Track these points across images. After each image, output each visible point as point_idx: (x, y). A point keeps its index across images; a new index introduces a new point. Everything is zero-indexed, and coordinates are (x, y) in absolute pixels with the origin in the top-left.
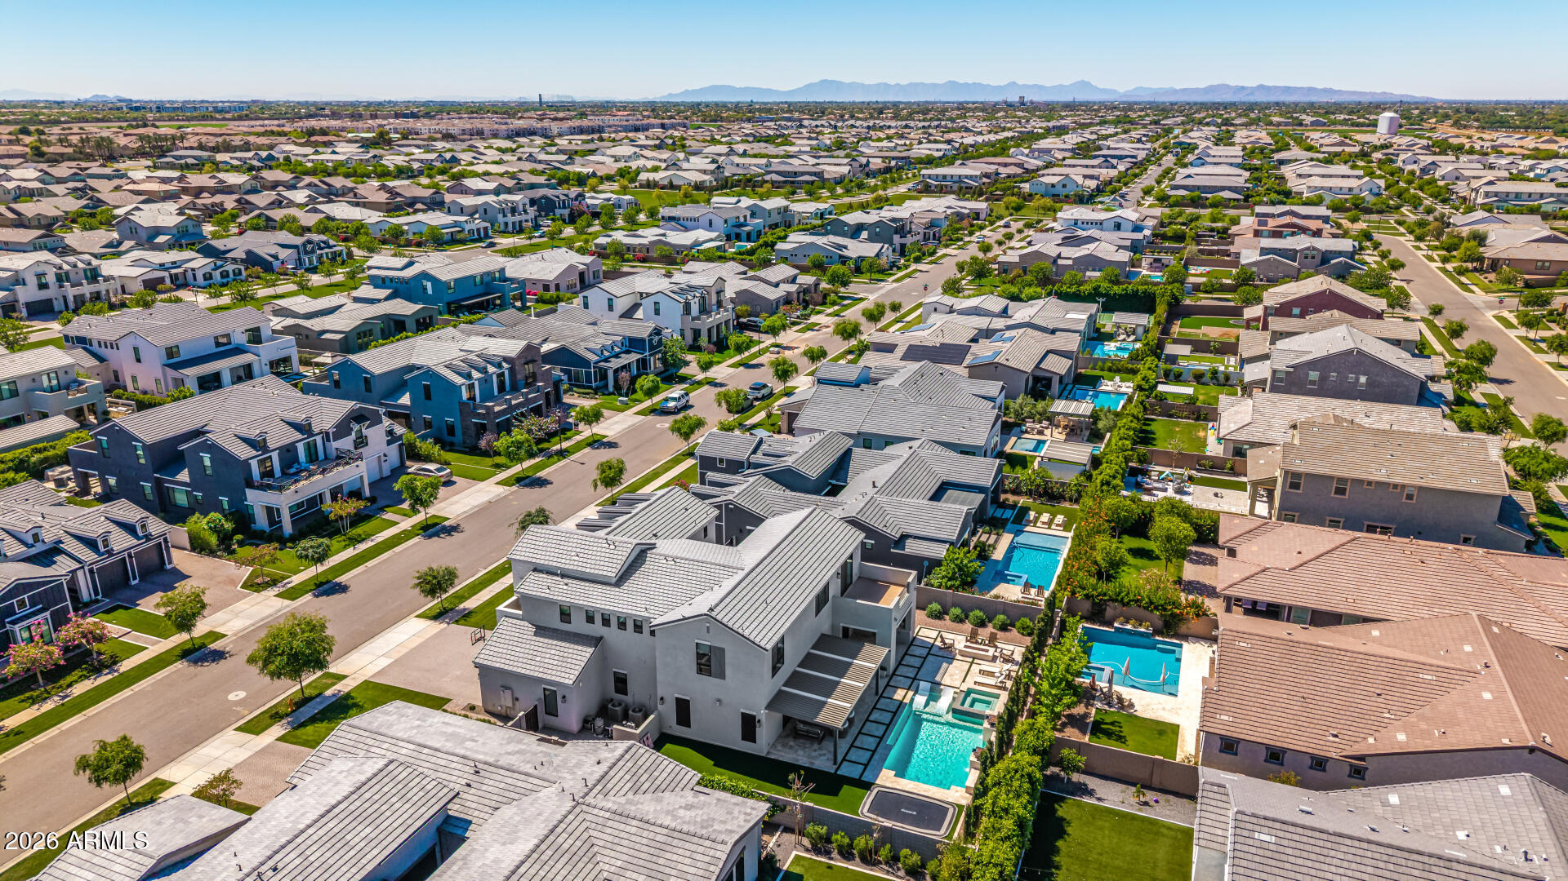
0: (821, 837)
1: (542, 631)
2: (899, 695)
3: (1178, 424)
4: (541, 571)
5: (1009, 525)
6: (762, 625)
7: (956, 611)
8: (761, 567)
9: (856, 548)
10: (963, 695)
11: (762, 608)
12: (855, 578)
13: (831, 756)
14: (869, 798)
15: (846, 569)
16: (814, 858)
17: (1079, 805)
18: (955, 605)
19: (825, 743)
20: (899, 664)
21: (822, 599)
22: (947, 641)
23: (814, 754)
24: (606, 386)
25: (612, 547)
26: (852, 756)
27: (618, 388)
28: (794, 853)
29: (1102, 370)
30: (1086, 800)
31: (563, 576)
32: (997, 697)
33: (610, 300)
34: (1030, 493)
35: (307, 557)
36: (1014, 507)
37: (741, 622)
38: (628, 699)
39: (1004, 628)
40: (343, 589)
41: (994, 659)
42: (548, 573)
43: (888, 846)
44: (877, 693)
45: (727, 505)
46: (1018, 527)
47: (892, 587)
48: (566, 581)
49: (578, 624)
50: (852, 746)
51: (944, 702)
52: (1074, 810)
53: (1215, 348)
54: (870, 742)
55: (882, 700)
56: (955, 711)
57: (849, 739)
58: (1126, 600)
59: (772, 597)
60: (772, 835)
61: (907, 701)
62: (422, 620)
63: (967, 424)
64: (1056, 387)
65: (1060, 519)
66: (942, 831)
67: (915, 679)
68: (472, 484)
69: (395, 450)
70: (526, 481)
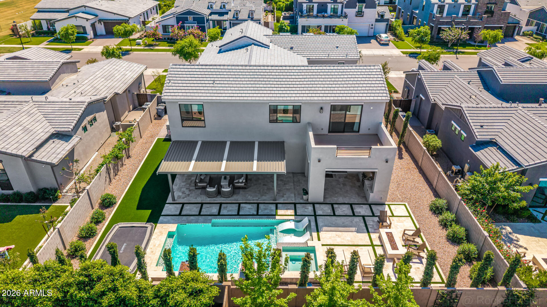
67: (315, 216)
68: (393, 48)
69: (382, 26)
70: (415, 55)
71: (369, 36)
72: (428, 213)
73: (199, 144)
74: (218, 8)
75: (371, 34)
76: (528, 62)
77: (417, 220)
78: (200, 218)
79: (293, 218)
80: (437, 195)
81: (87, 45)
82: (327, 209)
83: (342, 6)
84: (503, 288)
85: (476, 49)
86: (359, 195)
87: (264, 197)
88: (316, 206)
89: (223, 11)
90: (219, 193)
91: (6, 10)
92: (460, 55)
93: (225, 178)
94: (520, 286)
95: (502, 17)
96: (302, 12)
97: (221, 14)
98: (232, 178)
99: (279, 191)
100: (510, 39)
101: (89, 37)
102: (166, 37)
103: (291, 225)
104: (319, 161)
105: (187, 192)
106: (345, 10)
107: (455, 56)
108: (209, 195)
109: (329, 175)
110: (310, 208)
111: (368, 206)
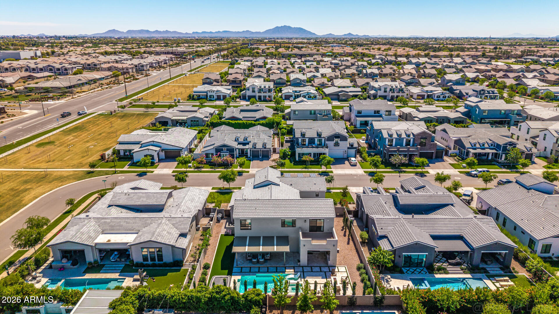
2: (289, 270)
33: (529, 129)
50: (250, 267)
54: (255, 270)
55: (283, 267)
67: (303, 272)
68: (359, 168)
69: (353, 151)
70: (373, 174)
71: (343, 158)
72: (355, 270)
73: (262, 238)
74: (242, 140)
75: (345, 156)
76: (423, 189)
77: (349, 273)
78: (251, 273)
79: (293, 273)
80: (361, 262)
81: (156, 168)
82: (309, 269)
83: (325, 139)
84: (373, 295)
85: (414, 169)
86: (324, 262)
87: (279, 264)
88: (304, 268)
89: (246, 142)
90: (258, 262)
91: (81, 134)
92: (402, 174)
93: (260, 255)
94: (379, 294)
95: (432, 146)
96: (298, 145)
97: (244, 144)
98: (264, 254)
99: (286, 261)
100: (439, 160)
101: (155, 162)
102: (208, 161)
103: (293, 276)
104: (304, 246)
105: (243, 262)
106: (327, 142)
107: (399, 174)
108: (253, 263)
109: (310, 253)
110: (301, 268)
111: (328, 268)
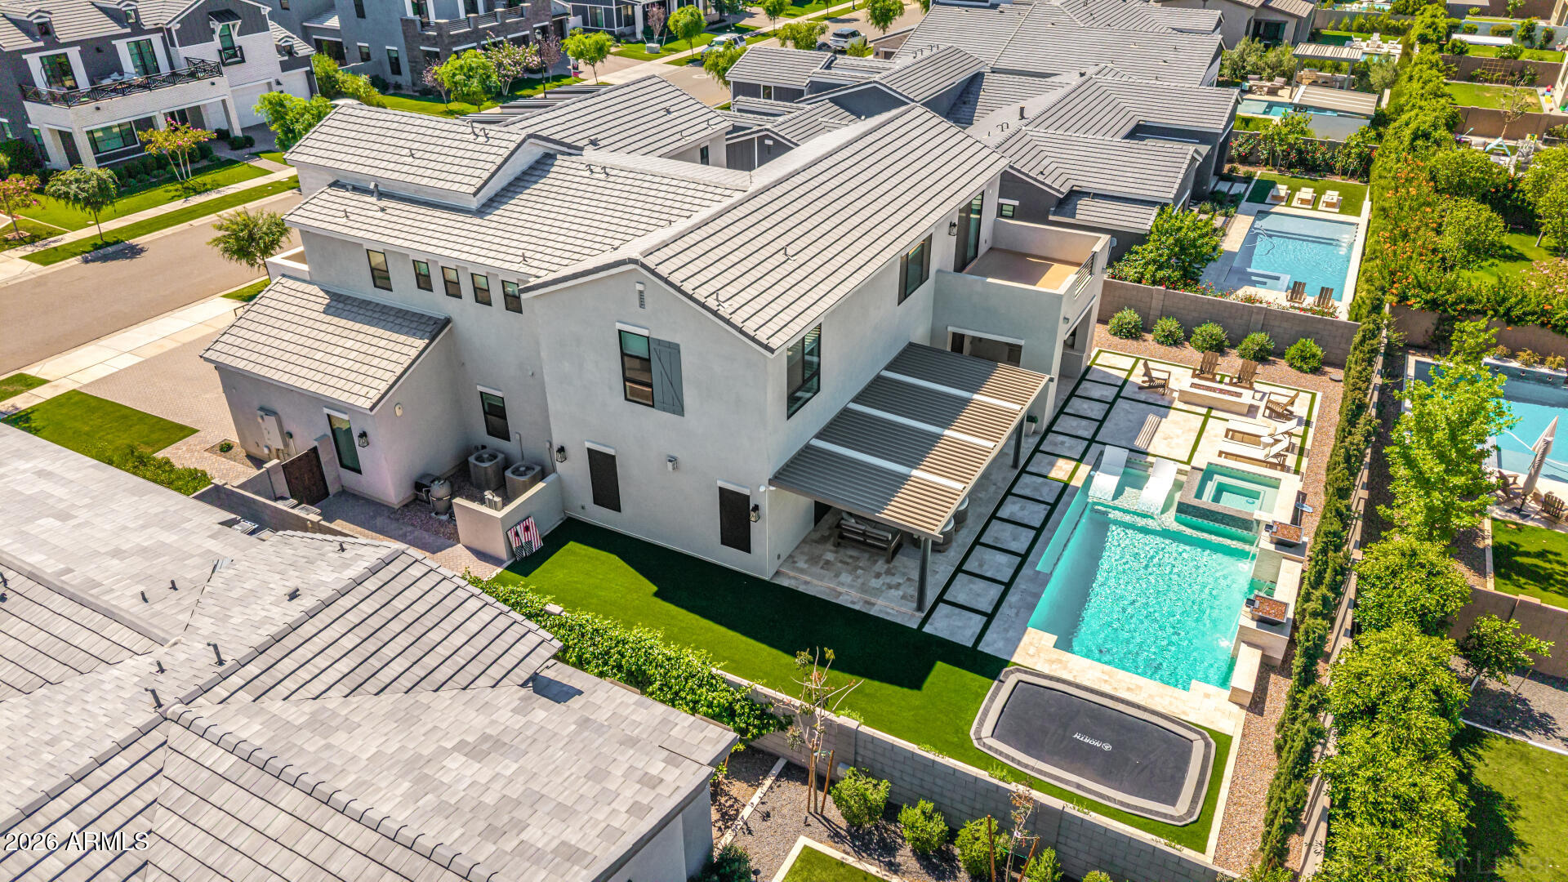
0: (872, 811)
1: (341, 304)
2: (1061, 470)
3: (1488, 90)
4: (343, 187)
5: (1244, 204)
6: (768, 297)
7: (1171, 324)
8: (786, 186)
9: (990, 183)
10: (1199, 476)
11: (774, 262)
12: (983, 248)
13: (913, 591)
14: (997, 697)
15: (968, 217)
16: (851, 860)
17: (1525, 757)
18: (1165, 314)
19: (901, 560)
20: (1061, 412)
21: (914, 271)
22: (1154, 374)
23: (875, 583)
24: (634, 34)
25: (482, 139)
26: (959, 593)
27: (648, 33)
28: (803, 841)
29: (1349, 30)
30: (1537, 742)
31: (382, 195)
32: (1274, 484)
34: (1272, 161)
35: (66, 196)
36: (1248, 179)
37: (717, 284)
38: (511, 447)
39: (1262, 356)
40: (134, 252)
41: (1252, 411)
42: (355, 189)
43: (1049, 854)
44: (1015, 465)
45: (761, 139)
46: (1262, 207)
47: (1056, 265)
48: (384, 203)
49: (404, 293)
50: (959, 569)
51: (1157, 490)
52: (1516, 769)
53: (1515, 7)
54: (1001, 566)
55: (1026, 479)
56: (1183, 509)
57: (954, 555)
58: (1515, 313)
59: (801, 244)
60: (754, 781)
61: (1077, 482)
62: (230, 301)
63: (1171, 56)
64: (1290, 30)
65: (1332, 196)
66: (1181, 807)
67: (1091, 440)
69: (298, 79)
72: (1131, 343)
82: (1077, 422)
83: (164, 38)
95: (540, 4)
104: (1065, 320)
106: (176, 52)
110: (1061, 438)
111: (1086, 381)
